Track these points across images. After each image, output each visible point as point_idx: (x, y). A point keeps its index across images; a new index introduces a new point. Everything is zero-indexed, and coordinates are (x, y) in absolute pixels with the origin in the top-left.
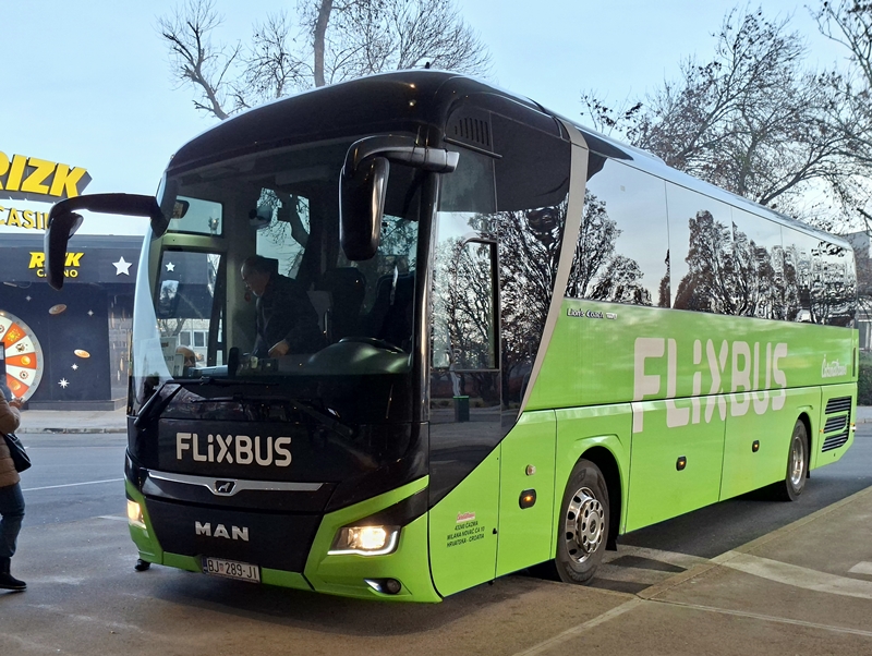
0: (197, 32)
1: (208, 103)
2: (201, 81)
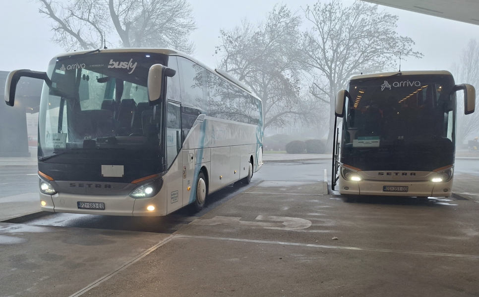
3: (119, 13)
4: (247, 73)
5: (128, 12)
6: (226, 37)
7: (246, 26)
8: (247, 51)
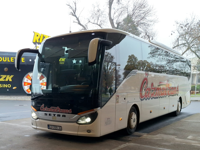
0: (75, 4)
1: (77, 21)
2: (75, 16)
3: (114, 18)
4: (193, 45)
5: (119, 16)
6: (178, 24)
7: (193, 17)
8: (193, 32)
